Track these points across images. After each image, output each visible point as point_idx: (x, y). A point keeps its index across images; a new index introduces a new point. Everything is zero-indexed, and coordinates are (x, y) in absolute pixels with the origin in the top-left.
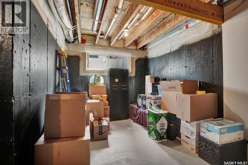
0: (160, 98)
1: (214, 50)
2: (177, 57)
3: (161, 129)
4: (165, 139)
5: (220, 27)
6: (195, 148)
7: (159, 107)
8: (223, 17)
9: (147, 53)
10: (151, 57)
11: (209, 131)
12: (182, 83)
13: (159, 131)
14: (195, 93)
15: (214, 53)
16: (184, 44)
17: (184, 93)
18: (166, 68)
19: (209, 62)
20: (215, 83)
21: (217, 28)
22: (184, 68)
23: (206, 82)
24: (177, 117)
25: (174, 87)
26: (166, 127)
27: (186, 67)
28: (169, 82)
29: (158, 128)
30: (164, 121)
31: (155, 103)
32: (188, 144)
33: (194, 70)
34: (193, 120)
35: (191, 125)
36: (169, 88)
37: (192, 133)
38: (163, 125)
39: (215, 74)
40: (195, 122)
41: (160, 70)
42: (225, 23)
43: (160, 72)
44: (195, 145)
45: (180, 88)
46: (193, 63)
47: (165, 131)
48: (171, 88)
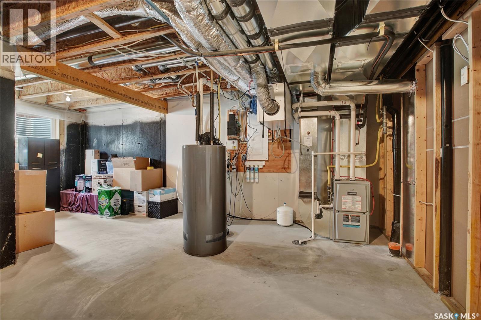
0: (112, 177)
1: (161, 133)
2: (130, 132)
3: (115, 205)
4: (120, 214)
5: (165, 116)
6: (146, 212)
7: (111, 185)
8: (167, 110)
9: (86, 117)
10: (94, 124)
11: (155, 195)
12: (135, 160)
13: (114, 207)
14: (146, 168)
15: (161, 135)
16: (138, 121)
17: (137, 169)
18: (116, 142)
19: (158, 143)
20: (161, 160)
21: (163, 116)
22: (137, 144)
23: (156, 159)
24: (131, 190)
25: (127, 164)
26: (120, 203)
27: (139, 144)
28: (122, 159)
29: (112, 205)
30: (118, 196)
31: (105, 182)
32: (140, 212)
33: (146, 148)
34: (143, 190)
35: (142, 195)
36: (122, 165)
37: (143, 201)
38: (117, 200)
39: (161, 154)
40: (145, 192)
41: (109, 144)
42: (168, 114)
43: (107, 146)
44: (145, 211)
45: (133, 164)
46: (145, 141)
47: (119, 206)
48: (124, 165)
